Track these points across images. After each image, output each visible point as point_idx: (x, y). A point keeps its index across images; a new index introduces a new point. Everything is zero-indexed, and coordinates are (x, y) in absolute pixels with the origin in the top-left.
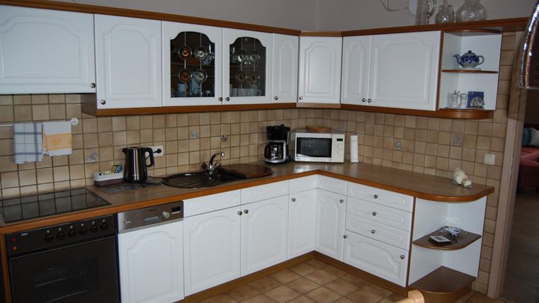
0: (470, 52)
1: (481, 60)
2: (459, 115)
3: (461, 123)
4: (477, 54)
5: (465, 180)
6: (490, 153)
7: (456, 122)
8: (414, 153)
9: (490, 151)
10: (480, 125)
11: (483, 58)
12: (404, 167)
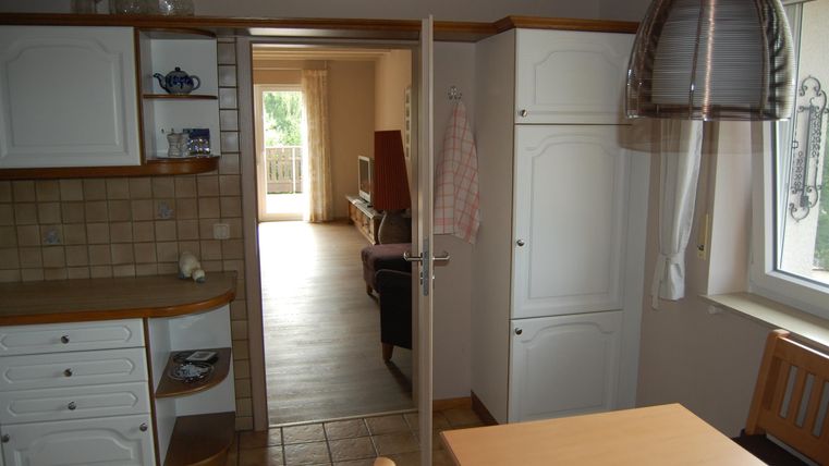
0: (178, 69)
1: (195, 82)
2: (164, 169)
3: (168, 182)
4: (190, 74)
5: (195, 270)
6: (221, 222)
7: (158, 181)
8: (88, 244)
9: (221, 219)
10: (200, 180)
11: (198, 79)
12: (71, 274)
